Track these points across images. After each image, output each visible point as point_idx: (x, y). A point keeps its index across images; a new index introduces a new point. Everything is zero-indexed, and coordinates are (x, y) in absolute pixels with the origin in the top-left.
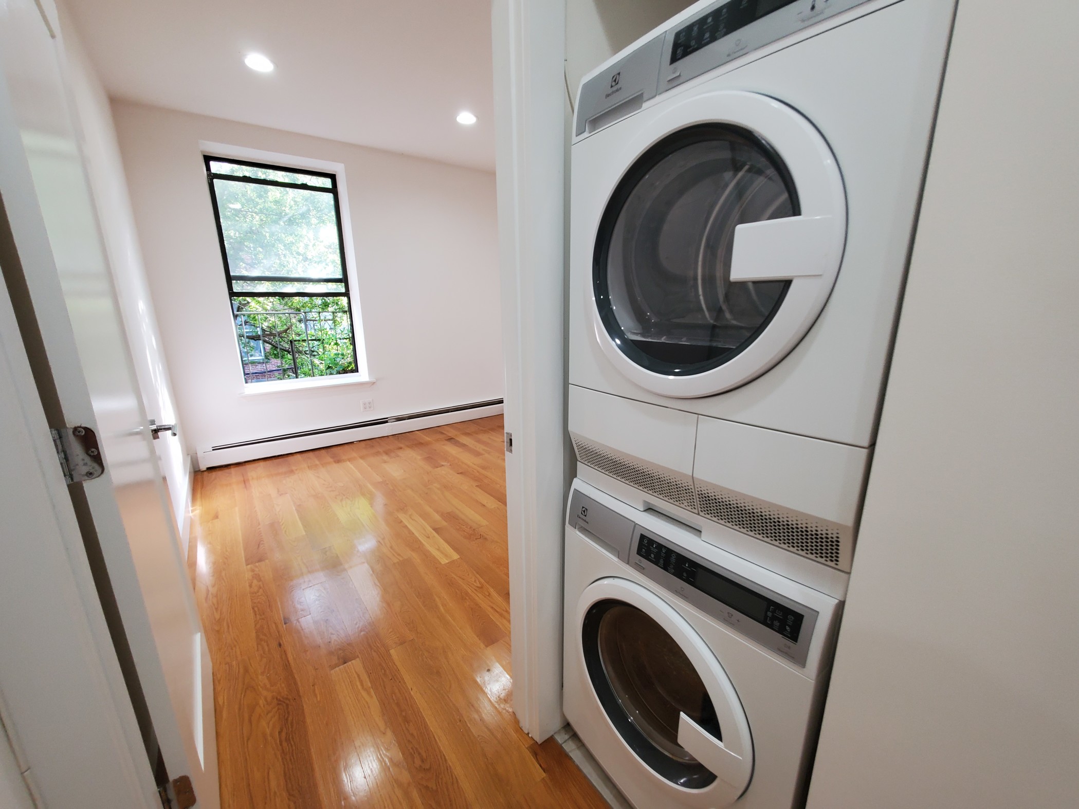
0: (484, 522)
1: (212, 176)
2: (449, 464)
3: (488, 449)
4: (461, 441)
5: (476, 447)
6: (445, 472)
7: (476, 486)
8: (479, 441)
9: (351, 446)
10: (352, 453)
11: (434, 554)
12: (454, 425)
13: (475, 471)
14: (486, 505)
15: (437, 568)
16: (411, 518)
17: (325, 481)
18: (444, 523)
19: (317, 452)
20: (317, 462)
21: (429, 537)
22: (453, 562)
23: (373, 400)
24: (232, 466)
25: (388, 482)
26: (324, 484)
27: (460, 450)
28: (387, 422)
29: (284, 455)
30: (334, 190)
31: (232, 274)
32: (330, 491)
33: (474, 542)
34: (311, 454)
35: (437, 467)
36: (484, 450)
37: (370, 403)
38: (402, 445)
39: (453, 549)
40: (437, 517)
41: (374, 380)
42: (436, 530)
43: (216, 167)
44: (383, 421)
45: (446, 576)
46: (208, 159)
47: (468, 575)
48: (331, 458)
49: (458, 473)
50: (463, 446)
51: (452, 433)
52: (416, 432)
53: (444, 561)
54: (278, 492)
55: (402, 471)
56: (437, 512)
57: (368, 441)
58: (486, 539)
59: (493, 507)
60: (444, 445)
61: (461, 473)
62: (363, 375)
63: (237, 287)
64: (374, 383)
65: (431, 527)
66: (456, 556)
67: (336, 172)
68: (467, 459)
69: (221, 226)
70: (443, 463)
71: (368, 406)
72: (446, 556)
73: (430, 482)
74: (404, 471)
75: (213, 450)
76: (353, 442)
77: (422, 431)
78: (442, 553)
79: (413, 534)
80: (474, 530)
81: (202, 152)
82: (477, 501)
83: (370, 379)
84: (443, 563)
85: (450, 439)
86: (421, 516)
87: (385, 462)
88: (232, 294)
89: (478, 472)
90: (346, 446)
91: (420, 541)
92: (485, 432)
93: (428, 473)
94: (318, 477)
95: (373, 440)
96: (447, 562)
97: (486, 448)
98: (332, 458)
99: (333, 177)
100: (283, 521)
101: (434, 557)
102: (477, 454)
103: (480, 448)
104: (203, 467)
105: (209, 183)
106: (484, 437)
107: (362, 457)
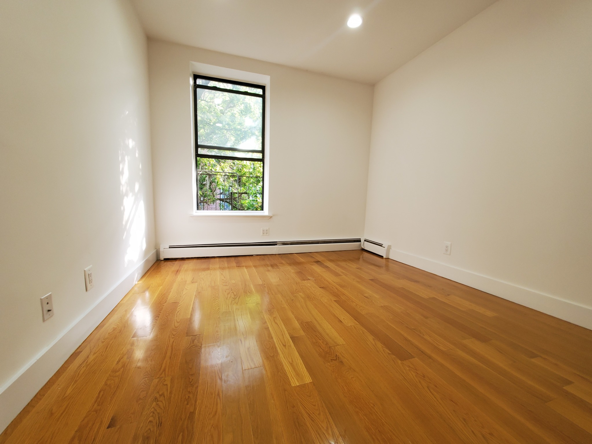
0: (340, 341)
1: (196, 86)
2: (314, 279)
3: (345, 272)
4: (325, 264)
5: (336, 269)
6: (310, 285)
7: (335, 301)
8: (338, 265)
9: (251, 257)
10: (249, 262)
11: (286, 368)
12: (321, 253)
13: (334, 287)
14: (343, 321)
15: (285, 390)
16: (274, 320)
17: (225, 277)
18: (302, 333)
19: (229, 259)
20: (226, 265)
21: (285, 346)
22: (303, 387)
23: (269, 228)
24: (178, 260)
25: (266, 286)
26: (223, 280)
27: (324, 270)
28: (276, 245)
29: (210, 257)
30: (263, 96)
31: (199, 144)
32: (224, 285)
33: (329, 364)
34: (225, 259)
35: (305, 280)
36: (342, 272)
37: (267, 230)
38: (283, 262)
39: (306, 368)
40: (297, 324)
41: (271, 215)
42: (292, 338)
43: (200, 82)
44: (274, 244)
45: (294, 407)
46: (196, 77)
47: (319, 414)
48: (235, 263)
49: (320, 288)
50: (326, 267)
51: (319, 258)
52: (295, 254)
53: (295, 382)
54: (193, 280)
55: (279, 279)
56: (298, 319)
57: (262, 256)
58: (342, 362)
59: (349, 325)
60: (312, 265)
61: (322, 288)
62: (266, 212)
63: (201, 151)
64: (271, 217)
65: (289, 334)
66: (308, 379)
67: (265, 84)
68: (329, 278)
69: (197, 115)
70: (309, 278)
71: (266, 232)
72: (298, 375)
73: (297, 291)
74: (280, 279)
75: (169, 248)
76: (253, 255)
77: (298, 254)
78: (294, 369)
79: (272, 338)
80: (330, 347)
81: (193, 72)
82: (334, 316)
83: (268, 214)
84: (293, 385)
85: (317, 262)
86: (283, 320)
87: (268, 271)
88: (197, 155)
89: (336, 289)
90: (248, 258)
91: (276, 348)
92: (345, 261)
93: (297, 284)
94: (222, 274)
95: (265, 256)
96: (298, 384)
97: (344, 271)
98: (237, 263)
99: (263, 88)
100: (182, 303)
101: (285, 374)
102: (337, 275)
103: (339, 270)
104: (162, 258)
105: (194, 90)
106: (343, 264)
107: (255, 266)
